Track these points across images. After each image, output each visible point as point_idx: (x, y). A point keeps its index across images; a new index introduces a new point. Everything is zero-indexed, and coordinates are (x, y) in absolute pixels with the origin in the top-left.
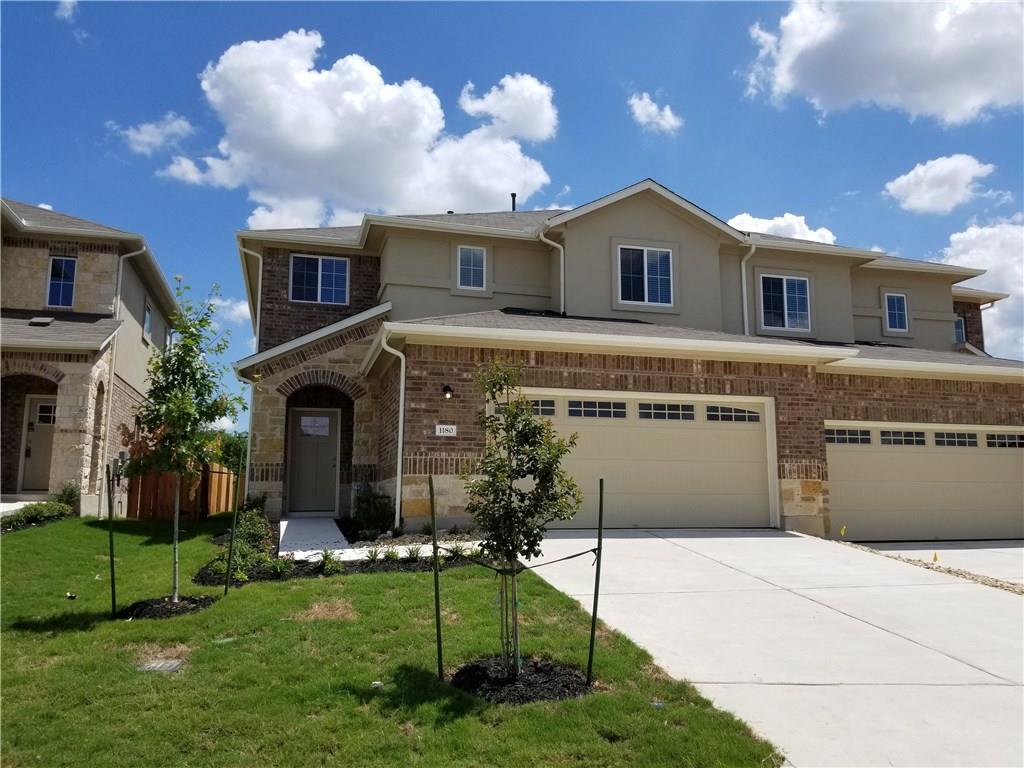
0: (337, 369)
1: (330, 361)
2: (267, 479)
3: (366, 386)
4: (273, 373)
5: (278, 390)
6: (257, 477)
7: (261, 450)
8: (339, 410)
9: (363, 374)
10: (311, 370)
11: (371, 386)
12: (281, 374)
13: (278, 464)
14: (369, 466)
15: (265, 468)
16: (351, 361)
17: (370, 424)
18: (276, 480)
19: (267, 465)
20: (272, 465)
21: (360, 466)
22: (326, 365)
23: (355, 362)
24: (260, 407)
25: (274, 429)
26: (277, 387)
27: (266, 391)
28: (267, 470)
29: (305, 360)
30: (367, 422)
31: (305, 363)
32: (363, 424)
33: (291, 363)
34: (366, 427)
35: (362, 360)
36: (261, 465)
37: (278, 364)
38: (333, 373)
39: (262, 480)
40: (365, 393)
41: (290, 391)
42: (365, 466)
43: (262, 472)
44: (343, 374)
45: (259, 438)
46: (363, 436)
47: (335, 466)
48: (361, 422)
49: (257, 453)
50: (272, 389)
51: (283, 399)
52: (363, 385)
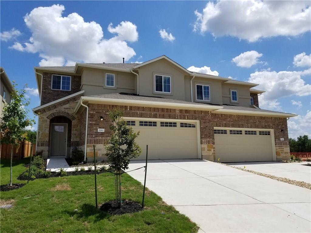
0: (66, 111)
1: (64, 108)
2: (43, 146)
3: (76, 116)
4: (45, 112)
5: (47, 117)
6: (40, 145)
7: (41, 137)
8: (67, 124)
9: (75, 113)
10: (57, 111)
11: (77, 116)
12: (48, 113)
13: (47, 141)
14: (77, 141)
15: (42, 142)
16: (71, 108)
17: (77, 128)
18: (46, 146)
19: (43, 141)
20: (45, 141)
21: (74, 141)
22: (63, 110)
23: (72, 109)
24: (41, 123)
25: (45, 130)
26: (47, 116)
27: (43, 118)
28: (43, 143)
29: (56, 108)
30: (76, 127)
31: (56, 109)
32: (75, 128)
33: (51, 109)
34: (76, 129)
35: (75, 108)
36: (41, 141)
37: (47, 109)
38: (65, 112)
39: (41, 146)
40: (76, 118)
41: (51, 118)
42: (75, 141)
43: (42, 143)
44: (69, 113)
45: (41, 133)
46: (75, 132)
47: (65, 142)
48: (74, 127)
49: (40, 137)
50: (45, 117)
51: (49, 120)
52: (75, 116)
